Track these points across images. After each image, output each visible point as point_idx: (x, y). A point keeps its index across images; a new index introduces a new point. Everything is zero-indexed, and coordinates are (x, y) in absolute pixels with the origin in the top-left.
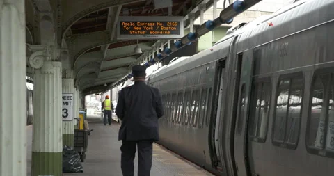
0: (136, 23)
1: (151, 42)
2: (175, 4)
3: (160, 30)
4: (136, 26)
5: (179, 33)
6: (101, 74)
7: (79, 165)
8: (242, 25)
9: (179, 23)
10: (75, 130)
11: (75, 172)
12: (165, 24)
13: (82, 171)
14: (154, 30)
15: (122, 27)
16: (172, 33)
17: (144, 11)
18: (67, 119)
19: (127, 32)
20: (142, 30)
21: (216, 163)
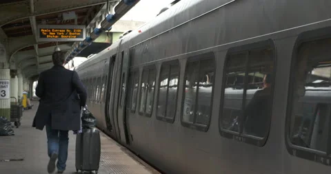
0: (51, 30)
1: (71, 43)
2: (80, 17)
3: (68, 35)
4: (51, 32)
5: (82, 37)
6: (40, 66)
7: (11, 130)
8: (130, 32)
9: (82, 30)
10: (11, 106)
11: (8, 135)
12: (72, 31)
13: (13, 135)
14: (64, 35)
15: (41, 33)
16: (77, 37)
17: (59, 21)
18: (5, 98)
19: (45, 36)
20: (56, 35)
21: (110, 127)
